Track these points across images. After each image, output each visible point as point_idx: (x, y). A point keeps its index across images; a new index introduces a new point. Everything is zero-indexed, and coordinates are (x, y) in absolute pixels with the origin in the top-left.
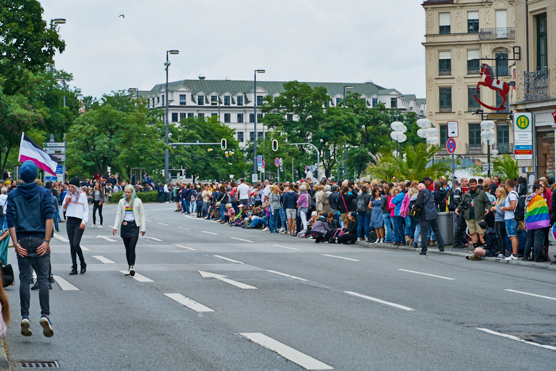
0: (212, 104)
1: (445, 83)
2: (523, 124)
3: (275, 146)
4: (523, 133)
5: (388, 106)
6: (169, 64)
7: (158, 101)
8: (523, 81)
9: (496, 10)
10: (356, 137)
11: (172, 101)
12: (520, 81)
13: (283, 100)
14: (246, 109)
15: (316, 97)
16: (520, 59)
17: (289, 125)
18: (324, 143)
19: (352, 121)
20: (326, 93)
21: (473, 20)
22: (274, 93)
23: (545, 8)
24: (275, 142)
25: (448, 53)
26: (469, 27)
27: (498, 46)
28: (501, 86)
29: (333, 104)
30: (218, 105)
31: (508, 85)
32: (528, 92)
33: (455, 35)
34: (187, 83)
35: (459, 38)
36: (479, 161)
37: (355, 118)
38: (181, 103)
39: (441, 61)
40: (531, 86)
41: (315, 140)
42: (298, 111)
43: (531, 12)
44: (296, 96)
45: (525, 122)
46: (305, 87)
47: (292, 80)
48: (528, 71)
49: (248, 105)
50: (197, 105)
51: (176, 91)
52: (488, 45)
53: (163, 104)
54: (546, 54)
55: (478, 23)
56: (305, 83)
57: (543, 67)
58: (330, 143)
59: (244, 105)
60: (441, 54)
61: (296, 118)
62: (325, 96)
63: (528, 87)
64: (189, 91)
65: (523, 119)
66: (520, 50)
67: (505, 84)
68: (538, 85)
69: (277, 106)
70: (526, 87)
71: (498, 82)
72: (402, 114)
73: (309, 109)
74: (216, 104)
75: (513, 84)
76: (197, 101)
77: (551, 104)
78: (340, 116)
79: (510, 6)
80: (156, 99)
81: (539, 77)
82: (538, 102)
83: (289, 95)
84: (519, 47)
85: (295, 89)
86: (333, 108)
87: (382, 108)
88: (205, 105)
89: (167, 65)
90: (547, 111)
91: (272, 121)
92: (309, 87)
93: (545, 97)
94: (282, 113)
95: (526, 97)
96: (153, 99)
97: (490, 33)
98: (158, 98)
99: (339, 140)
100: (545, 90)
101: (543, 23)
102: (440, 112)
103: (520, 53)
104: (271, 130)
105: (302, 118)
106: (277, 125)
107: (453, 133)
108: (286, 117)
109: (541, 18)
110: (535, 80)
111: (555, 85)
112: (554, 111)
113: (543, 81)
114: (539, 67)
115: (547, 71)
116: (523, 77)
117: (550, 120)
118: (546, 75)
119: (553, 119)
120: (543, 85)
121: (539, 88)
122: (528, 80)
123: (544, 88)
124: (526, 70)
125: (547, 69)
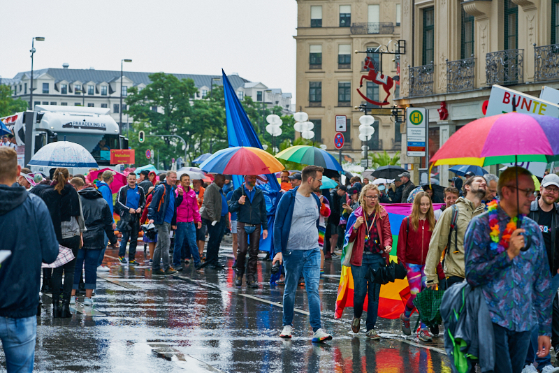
0: (76, 93)
1: (315, 76)
2: (416, 119)
3: (142, 137)
4: (417, 129)
5: (254, 99)
6: (34, 52)
7: (21, 89)
8: (407, 76)
9: (369, 5)
10: (222, 131)
11: (34, 89)
12: (405, 76)
13: (149, 91)
14: (110, 99)
15: (183, 90)
16: (405, 54)
17: (154, 117)
18: (190, 135)
19: (219, 114)
20: (193, 85)
21: (345, 14)
22: (139, 84)
23: (433, 2)
24: (142, 134)
25: (319, 47)
26: (341, 21)
27: (369, 40)
28: (385, 81)
29: (198, 96)
30: (82, 94)
31: (393, 79)
32: (412, 87)
33: (327, 28)
34: (51, 72)
35: (330, 32)
36: (348, 156)
37: (222, 111)
38: (44, 92)
39: (312, 55)
40: (417, 81)
41: (180, 132)
42: (165, 102)
43: (418, 5)
44: (163, 87)
45: (418, 118)
46: (171, 78)
47: (158, 72)
48: (413, 65)
49: (112, 95)
50: (60, 93)
51: (40, 79)
52: (360, 39)
53: (26, 92)
54: (433, 49)
55: (350, 18)
56: (171, 75)
57: (429, 64)
58: (196, 137)
59: (108, 95)
60: (312, 47)
61: (161, 110)
62: (192, 89)
63: (413, 83)
64: (52, 80)
65: (416, 114)
67: (389, 78)
68: (424, 80)
69: (141, 97)
70: (411, 83)
71: (382, 77)
72: (268, 108)
73: (175, 101)
74: (80, 93)
75: (397, 78)
76: (60, 90)
77: (436, 100)
78: (207, 109)
80: (18, 88)
81: (424, 72)
82: (423, 98)
83: (155, 86)
84: (405, 41)
85: (162, 81)
86: (200, 101)
87: (249, 101)
88: (69, 94)
89: (33, 52)
90: (433, 107)
91: (138, 112)
92: (175, 79)
93: (430, 92)
94: (147, 104)
95: (411, 92)
96: (16, 87)
97: (362, 27)
98: (21, 86)
99: (206, 134)
100: (430, 85)
101: (429, 16)
102: (310, 107)
103: (405, 47)
104: (136, 122)
105: (167, 110)
106: (143, 117)
107: (341, 127)
108: (151, 108)
109: (428, 11)
110: (420, 75)
111: (441, 80)
112: (440, 107)
113: (429, 76)
114: (424, 62)
115: (433, 66)
116: (408, 71)
117: (434, 116)
118: (432, 70)
119: (439, 115)
120: (428, 81)
121: (424, 83)
122: (413, 74)
123: (429, 83)
124: (411, 65)
125: (433, 63)
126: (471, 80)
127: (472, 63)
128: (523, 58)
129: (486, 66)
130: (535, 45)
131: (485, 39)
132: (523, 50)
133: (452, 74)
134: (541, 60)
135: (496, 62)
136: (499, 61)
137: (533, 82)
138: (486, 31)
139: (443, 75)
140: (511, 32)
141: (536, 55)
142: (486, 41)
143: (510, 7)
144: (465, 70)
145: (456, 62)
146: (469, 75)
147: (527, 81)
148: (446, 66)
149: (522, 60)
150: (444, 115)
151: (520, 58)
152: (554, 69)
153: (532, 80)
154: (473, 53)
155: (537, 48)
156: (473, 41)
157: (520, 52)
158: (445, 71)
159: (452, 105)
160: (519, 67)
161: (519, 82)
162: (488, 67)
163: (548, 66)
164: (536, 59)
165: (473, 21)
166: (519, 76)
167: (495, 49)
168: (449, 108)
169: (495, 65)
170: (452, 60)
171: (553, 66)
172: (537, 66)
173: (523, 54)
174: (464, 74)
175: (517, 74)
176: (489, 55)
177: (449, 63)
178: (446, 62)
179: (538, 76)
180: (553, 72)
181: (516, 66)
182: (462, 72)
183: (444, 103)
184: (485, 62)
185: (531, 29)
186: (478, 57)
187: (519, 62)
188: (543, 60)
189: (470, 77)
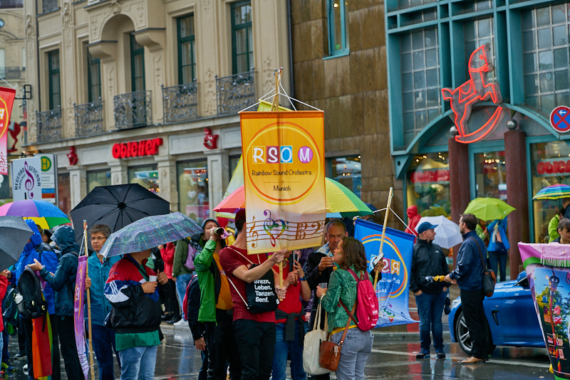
2: (44, 166)
4: (46, 176)
8: (34, 121)
12: (32, 121)
16: (31, 99)
23: (57, 45)
28: (11, 127)
31: (20, 125)
32: (40, 132)
40: (44, 126)
43: (42, 49)
45: (46, 164)
48: (40, 110)
54: (59, 93)
57: (56, 109)
63: (41, 128)
65: (44, 160)
66: (31, 88)
67: (16, 124)
68: (52, 125)
70: (38, 128)
75: (25, 124)
77: (65, 145)
79: (8, 45)
81: (51, 117)
82: (51, 143)
84: (30, 86)
90: (62, 152)
93: (59, 137)
95: (39, 138)
100: (58, 130)
101: (54, 59)
103: (31, 92)
109: (53, 55)
110: (48, 120)
111: (70, 125)
112: (69, 152)
113: (57, 121)
114: (51, 107)
115: (61, 110)
116: (35, 117)
117: (64, 161)
118: (59, 114)
119: (68, 161)
120: (56, 125)
121: (52, 128)
122: (40, 120)
123: (57, 128)
124: (38, 110)
125: (60, 108)
126: (100, 124)
127: (100, 107)
128: (151, 99)
129: (113, 108)
130: (162, 86)
131: (113, 81)
132: (151, 91)
133: (80, 118)
134: (169, 101)
135: (124, 105)
136: (127, 103)
137: (162, 124)
138: (112, 74)
139: (71, 119)
140: (138, 74)
141: (163, 96)
142: (113, 83)
143: (136, 48)
144: (94, 113)
145: (83, 105)
146: (97, 118)
147: (156, 122)
148: (73, 110)
149: (151, 102)
150: (74, 160)
151: (148, 99)
152: (183, 110)
153: (161, 122)
154: (100, 95)
155: (165, 89)
156: (100, 84)
157: (148, 93)
158: (73, 115)
159: (82, 150)
160: (148, 109)
161: (148, 124)
162: (116, 110)
163: (176, 107)
164: (165, 100)
165: (99, 63)
166: (148, 118)
167: (123, 91)
168: (79, 153)
169: (123, 108)
170: (80, 104)
171: (182, 107)
172: (165, 107)
173: (151, 95)
174: (92, 118)
175: (145, 116)
176: (117, 98)
177: (76, 107)
178: (73, 106)
179: (167, 117)
180: (182, 113)
181: (145, 108)
182: (91, 116)
183: (73, 148)
184: (113, 104)
185: (158, 70)
186: (106, 100)
187: (147, 104)
188: (172, 101)
189: (98, 121)
